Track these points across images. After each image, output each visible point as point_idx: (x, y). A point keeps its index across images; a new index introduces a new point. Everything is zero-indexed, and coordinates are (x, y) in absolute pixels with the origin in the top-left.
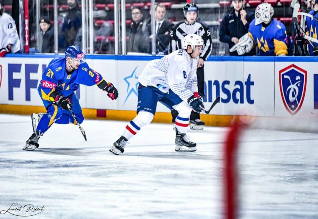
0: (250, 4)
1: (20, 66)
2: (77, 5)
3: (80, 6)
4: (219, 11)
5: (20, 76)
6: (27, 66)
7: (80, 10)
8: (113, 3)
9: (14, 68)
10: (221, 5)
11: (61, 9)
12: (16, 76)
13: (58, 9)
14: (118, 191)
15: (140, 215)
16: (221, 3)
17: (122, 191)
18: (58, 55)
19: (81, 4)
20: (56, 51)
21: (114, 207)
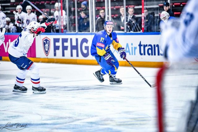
0: (175, 5)
1: (59, 39)
2: (87, 8)
3: (88, 8)
4: (159, 9)
5: (59, 44)
6: (62, 39)
7: (88, 10)
8: (105, 6)
9: (56, 40)
10: (159, 6)
11: (79, 10)
12: (57, 44)
13: (77, 10)
14: (108, 101)
15: (120, 113)
16: (160, 5)
17: (111, 101)
18: (77, 33)
19: (88, 7)
20: (77, 31)
21: (107, 109)
